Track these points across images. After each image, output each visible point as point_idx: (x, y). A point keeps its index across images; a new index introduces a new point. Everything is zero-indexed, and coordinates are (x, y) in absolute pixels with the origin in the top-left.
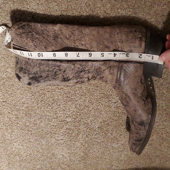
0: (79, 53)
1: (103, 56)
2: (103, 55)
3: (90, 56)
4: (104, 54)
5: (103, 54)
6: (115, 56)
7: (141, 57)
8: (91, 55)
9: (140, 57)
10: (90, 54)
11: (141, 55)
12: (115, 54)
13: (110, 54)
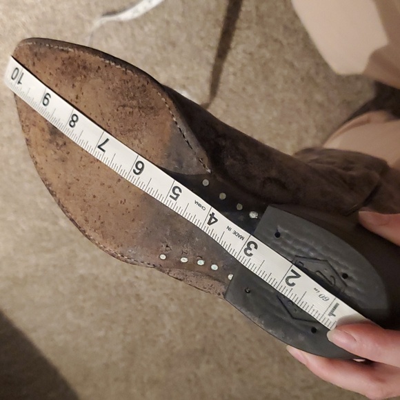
0: (107, 140)
1: (175, 199)
2: (178, 195)
3: (137, 171)
4: (180, 191)
5: (177, 191)
6: (210, 223)
7: (293, 284)
8: (141, 170)
9: (291, 281)
10: (140, 166)
11: (298, 276)
12: (212, 215)
13: (200, 205)
